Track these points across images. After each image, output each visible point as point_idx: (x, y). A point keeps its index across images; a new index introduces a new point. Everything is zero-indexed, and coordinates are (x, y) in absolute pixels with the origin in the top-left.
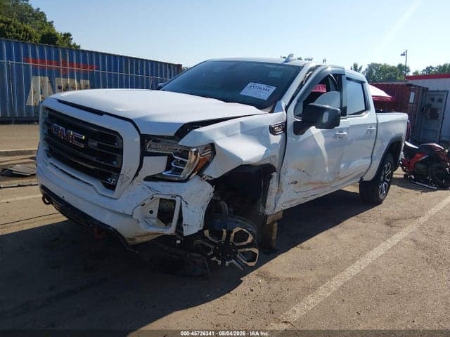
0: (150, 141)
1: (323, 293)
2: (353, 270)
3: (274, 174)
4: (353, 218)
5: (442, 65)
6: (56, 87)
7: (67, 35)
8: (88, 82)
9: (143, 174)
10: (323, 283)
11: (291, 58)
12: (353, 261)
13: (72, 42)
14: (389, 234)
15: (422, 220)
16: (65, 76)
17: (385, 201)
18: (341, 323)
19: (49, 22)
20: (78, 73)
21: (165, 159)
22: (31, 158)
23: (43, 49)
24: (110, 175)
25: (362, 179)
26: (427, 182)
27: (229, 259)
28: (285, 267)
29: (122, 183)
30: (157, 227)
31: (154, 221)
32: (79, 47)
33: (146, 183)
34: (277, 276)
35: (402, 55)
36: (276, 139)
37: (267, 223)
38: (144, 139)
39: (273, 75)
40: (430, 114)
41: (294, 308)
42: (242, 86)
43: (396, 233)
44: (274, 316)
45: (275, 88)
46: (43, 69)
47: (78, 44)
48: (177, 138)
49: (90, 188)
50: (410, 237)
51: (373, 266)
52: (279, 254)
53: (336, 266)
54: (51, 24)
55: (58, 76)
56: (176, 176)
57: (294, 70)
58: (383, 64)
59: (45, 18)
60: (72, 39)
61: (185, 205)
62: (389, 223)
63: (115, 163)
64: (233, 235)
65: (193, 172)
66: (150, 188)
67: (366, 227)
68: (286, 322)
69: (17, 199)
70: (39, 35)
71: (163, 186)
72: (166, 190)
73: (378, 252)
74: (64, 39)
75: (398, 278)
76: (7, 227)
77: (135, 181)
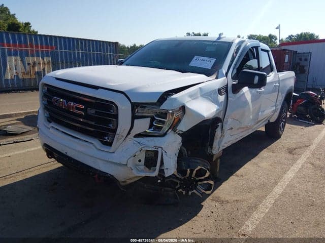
0: (139, 107)
1: (263, 210)
2: (278, 190)
3: (220, 124)
4: (265, 150)
5: (299, 34)
6: (27, 64)
7: (27, 24)
8: (50, 59)
9: (134, 132)
10: (261, 202)
11: (222, 36)
12: (276, 183)
13: (32, 29)
14: (294, 160)
15: (313, 147)
16: (33, 56)
17: (282, 135)
18: (282, 231)
19: (12, 15)
20: (42, 52)
21: (148, 120)
22: (17, 120)
23: (15, 36)
24: (106, 135)
25: (269, 121)
26: (307, 119)
27: (192, 189)
28: (230, 192)
29: (118, 140)
30: (145, 172)
31: (143, 167)
32: (37, 32)
33: (136, 139)
34: (227, 199)
35: (276, 28)
36: (222, 98)
37: (214, 160)
38: (134, 106)
39: (208, 49)
40: (299, 70)
41: (247, 224)
42: (190, 59)
43: (298, 159)
44: (234, 231)
45: (215, 59)
46: (15, 51)
47: (36, 31)
48: (159, 103)
49: (91, 145)
50: (309, 161)
51: (291, 186)
52: (223, 182)
53: (266, 188)
54: (13, 16)
55: (28, 55)
56: (157, 133)
57: (227, 45)
58: (258, 35)
59: (9, 12)
60: (31, 27)
61: (165, 154)
62: (291, 151)
63: (111, 125)
64: (195, 172)
65: (170, 129)
66: (139, 143)
67: (276, 156)
68: (244, 235)
69: (16, 153)
70: (6, 25)
71: (148, 141)
72: (151, 143)
73: (290, 175)
74: (25, 27)
75: (310, 193)
76: (15, 176)
77: (127, 139)
